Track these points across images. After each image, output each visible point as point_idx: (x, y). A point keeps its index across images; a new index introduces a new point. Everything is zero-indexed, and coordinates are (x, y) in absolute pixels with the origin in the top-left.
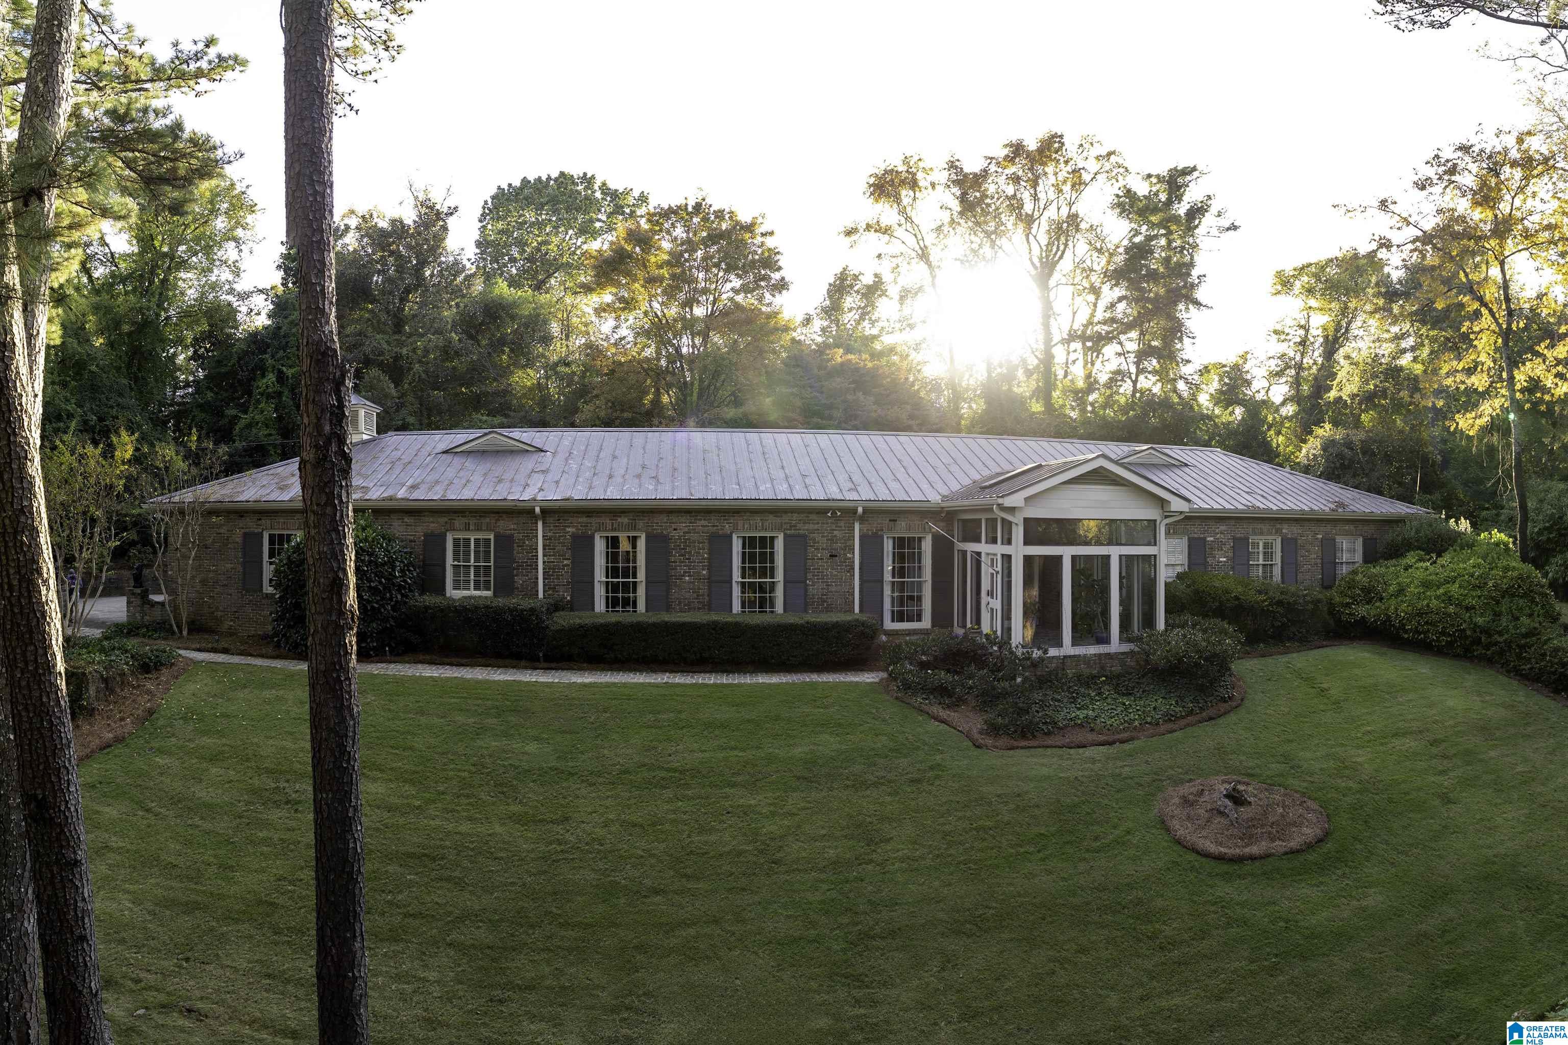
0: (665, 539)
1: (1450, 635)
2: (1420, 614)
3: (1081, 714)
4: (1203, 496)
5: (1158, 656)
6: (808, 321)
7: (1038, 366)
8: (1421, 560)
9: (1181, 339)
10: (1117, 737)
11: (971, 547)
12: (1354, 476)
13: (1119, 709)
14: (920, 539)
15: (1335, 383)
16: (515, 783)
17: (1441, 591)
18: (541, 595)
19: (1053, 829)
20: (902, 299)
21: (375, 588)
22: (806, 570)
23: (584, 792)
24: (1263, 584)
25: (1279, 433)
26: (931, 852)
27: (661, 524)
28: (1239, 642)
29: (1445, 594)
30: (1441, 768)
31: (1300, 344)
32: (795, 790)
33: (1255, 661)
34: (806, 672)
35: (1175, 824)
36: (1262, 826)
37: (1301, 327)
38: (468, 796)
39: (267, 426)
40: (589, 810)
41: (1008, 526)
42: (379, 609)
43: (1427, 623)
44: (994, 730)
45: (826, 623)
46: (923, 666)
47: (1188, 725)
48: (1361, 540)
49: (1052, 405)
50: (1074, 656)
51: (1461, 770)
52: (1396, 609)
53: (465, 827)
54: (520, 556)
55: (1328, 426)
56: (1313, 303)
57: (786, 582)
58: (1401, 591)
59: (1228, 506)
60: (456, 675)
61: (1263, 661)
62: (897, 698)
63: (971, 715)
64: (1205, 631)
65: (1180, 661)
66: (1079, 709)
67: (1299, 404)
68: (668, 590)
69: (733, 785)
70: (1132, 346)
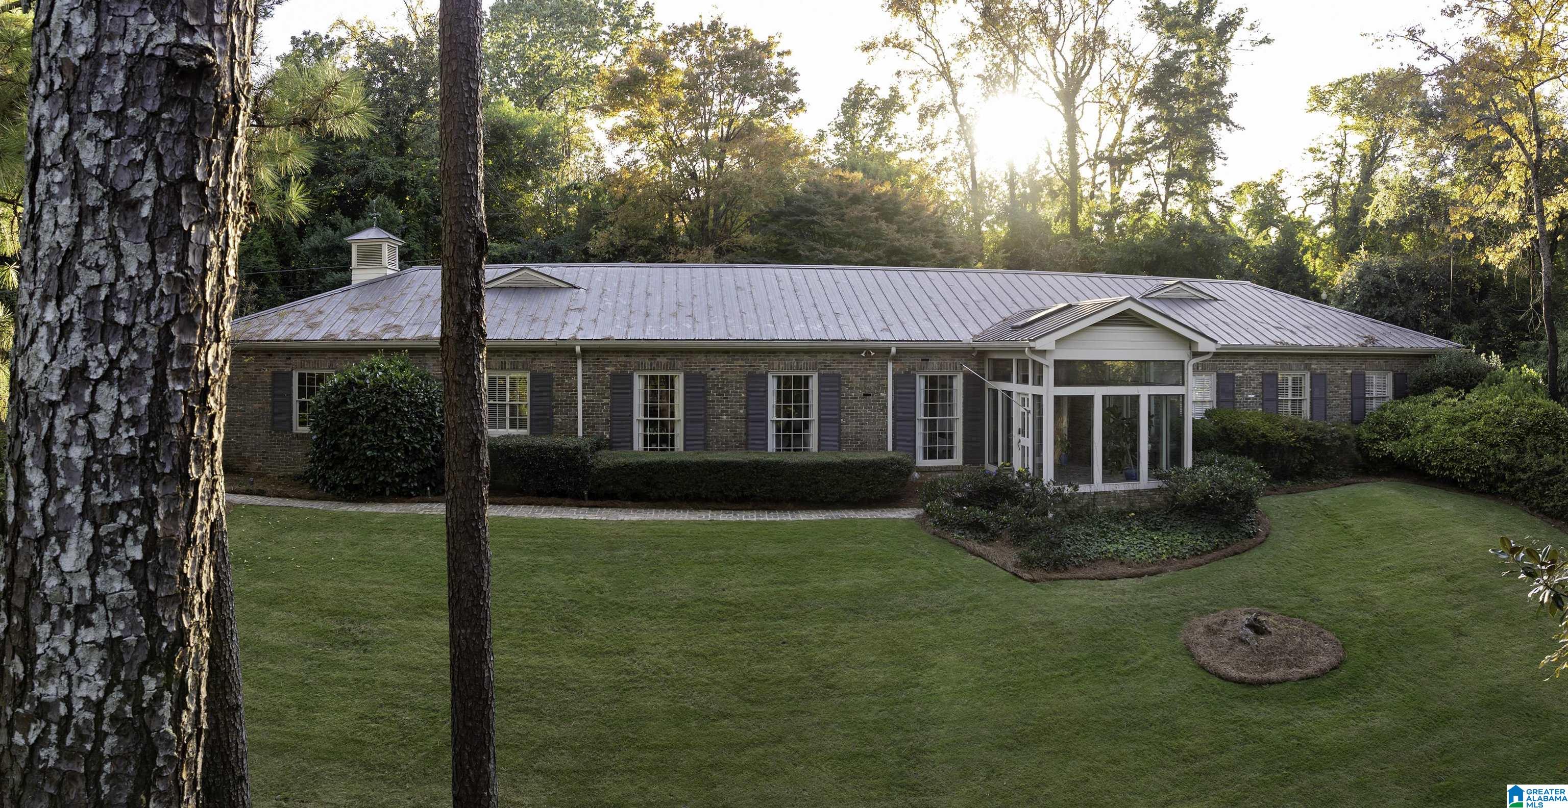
0: (704, 378)
1: (1474, 472)
2: (1445, 451)
3: (1112, 548)
4: (1231, 332)
5: (1186, 492)
6: (821, 137)
7: (1063, 187)
8: (1451, 396)
9: (1213, 159)
10: (1146, 570)
11: (1002, 386)
12: (1390, 305)
13: (1148, 544)
14: (951, 377)
15: (1371, 207)
16: (578, 617)
17: (1466, 428)
18: (580, 434)
19: (1085, 654)
20: (922, 118)
21: (417, 429)
22: (840, 409)
23: (646, 625)
24: (1291, 420)
25: (1316, 256)
26: (972, 676)
27: (698, 364)
28: (1264, 479)
29: (1471, 430)
30: (1455, 602)
31: (1337, 163)
32: (844, 620)
33: (1282, 498)
34: (843, 509)
35: (1200, 651)
36: (1281, 654)
37: (1338, 145)
38: (533, 632)
39: (266, 252)
40: (653, 641)
41: (1039, 367)
42: (420, 450)
43: (1451, 460)
44: (1028, 563)
45: (863, 462)
46: (958, 502)
47: (1214, 559)
48: (1390, 375)
49: (1078, 228)
50: (1105, 492)
51: (1475, 605)
52: (1422, 446)
53: (534, 661)
54: (560, 395)
55: (1363, 253)
56: (1349, 120)
57: (820, 420)
58: (1427, 428)
59: (1256, 342)
60: (501, 514)
61: (1290, 497)
62: (934, 534)
63: (1005, 549)
64: (1231, 469)
65: (1206, 497)
66: (1109, 543)
67: (1336, 226)
68: (706, 429)
69: (785, 617)
70: (1163, 167)
